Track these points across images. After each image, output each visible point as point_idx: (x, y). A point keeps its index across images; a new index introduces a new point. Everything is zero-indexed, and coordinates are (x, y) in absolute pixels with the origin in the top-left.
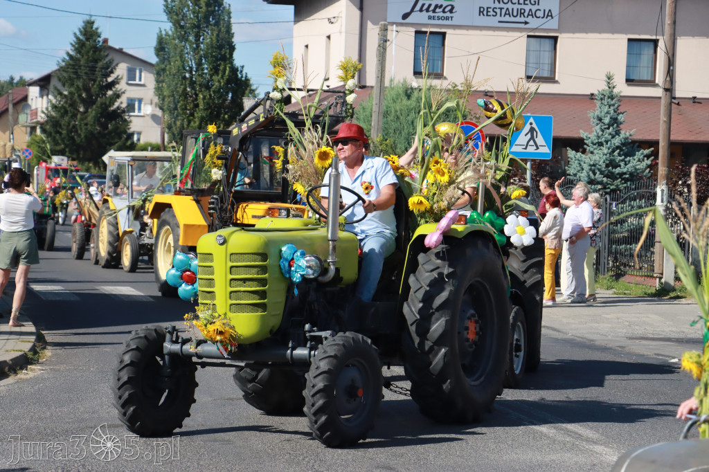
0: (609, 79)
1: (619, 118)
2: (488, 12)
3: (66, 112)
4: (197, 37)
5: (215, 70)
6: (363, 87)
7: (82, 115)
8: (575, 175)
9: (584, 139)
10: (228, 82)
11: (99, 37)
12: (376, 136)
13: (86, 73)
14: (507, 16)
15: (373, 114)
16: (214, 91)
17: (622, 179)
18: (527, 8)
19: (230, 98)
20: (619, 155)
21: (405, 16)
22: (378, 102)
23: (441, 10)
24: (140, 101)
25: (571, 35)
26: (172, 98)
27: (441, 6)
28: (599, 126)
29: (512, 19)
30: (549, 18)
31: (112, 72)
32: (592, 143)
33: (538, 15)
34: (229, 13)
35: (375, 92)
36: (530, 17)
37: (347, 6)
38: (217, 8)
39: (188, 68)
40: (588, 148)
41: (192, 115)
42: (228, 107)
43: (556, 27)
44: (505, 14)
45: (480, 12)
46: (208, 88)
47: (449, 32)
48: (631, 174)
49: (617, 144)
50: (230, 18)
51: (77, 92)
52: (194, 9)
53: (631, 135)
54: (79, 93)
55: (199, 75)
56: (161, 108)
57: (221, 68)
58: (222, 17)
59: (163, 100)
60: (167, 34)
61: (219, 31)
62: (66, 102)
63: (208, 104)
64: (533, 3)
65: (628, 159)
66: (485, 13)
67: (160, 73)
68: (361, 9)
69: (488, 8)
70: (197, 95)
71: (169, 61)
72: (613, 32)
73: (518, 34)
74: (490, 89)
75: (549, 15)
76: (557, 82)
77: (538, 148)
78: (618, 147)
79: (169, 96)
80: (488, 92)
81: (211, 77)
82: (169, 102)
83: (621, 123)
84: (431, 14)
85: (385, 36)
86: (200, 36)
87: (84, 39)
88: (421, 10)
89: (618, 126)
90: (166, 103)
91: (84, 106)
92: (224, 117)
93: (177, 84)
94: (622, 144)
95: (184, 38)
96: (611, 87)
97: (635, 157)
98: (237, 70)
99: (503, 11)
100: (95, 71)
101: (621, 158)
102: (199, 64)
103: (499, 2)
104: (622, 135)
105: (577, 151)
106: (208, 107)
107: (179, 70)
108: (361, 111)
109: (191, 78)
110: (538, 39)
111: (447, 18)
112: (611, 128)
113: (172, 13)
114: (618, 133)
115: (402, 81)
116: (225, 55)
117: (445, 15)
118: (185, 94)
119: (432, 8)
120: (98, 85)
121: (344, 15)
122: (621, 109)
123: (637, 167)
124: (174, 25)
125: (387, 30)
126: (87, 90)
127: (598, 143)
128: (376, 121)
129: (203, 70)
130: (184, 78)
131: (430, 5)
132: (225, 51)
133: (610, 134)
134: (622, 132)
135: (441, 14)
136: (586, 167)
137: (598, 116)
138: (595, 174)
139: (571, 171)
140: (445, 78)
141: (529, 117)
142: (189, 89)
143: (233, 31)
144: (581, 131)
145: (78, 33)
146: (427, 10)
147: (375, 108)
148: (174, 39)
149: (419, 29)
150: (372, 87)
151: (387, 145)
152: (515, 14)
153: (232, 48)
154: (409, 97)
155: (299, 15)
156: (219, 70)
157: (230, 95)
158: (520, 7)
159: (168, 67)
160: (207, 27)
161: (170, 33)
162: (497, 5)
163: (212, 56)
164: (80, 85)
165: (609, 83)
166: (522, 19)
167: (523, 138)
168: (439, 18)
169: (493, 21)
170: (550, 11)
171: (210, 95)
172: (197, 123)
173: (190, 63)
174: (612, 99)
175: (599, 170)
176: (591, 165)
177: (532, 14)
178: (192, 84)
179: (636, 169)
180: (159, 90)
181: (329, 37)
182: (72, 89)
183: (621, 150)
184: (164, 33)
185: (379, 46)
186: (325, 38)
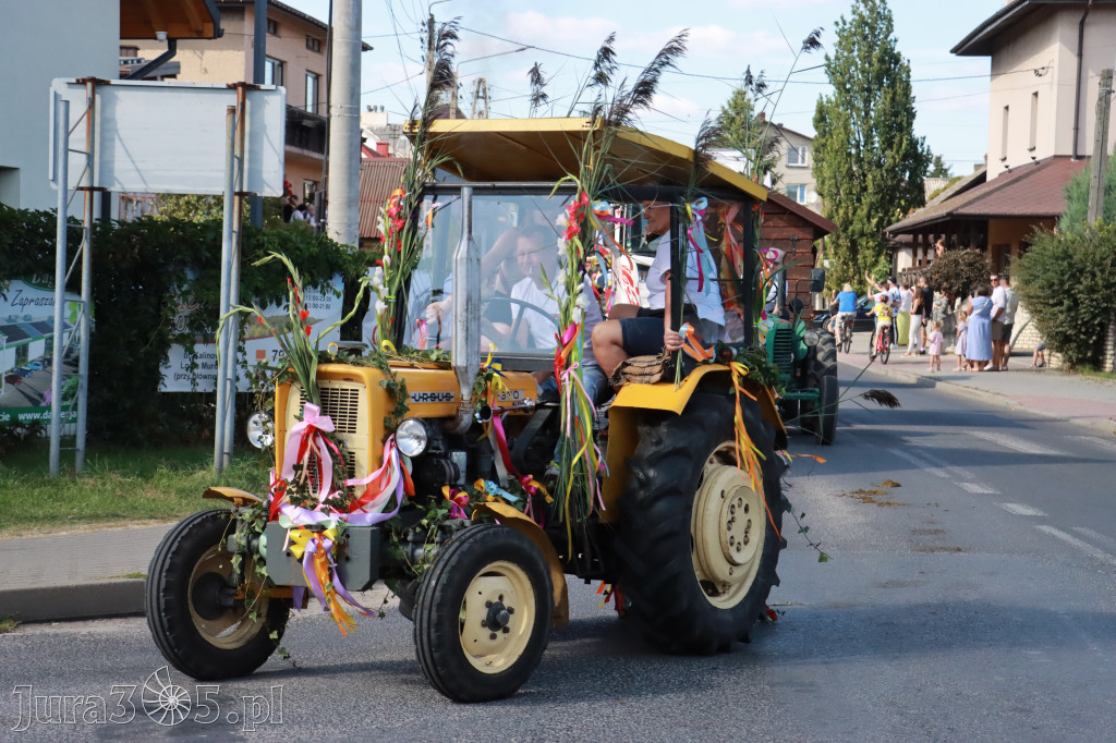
4: (867, 101)
5: (888, 143)
6: (1079, 157)
10: (905, 157)
11: (752, 110)
12: (1094, 218)
15: (1091, 191)
16: (886, 170)
19: (907, 178)
22: (1097, 174)
24: (803, 186)
26: (833, 181)
34: (909, 72)
35: (1094, 163)
37: (1060, 51)
38: (892, 66)
39: (853, 142)
41: (859, 200)
42: (906, 190)
46: (879, 165)
50: (909, 76)
52: (863, 67)
55: (868, 151)
56: (821, 194)
57: (896, 140)
58: (898, 77)
59: (823, 183)
60: (829, 101)
61: (895, 94)
63: (879, 186)
67: (819, 149)
68: (1080, 55)
70: (865, 176)
71: (831, 135)
79: (830, 179)
81: (883, 152)
82: (830, 186)
85: (1110, 86)
86: (870, 102)
87: (734, 114)
90: (826, 187)
92: (899, 203)
93: (839, 163)
95: (849, 104)
98: (917, 142)
102: (869, 137)
106: (879, 190)
107: (843, 145)
108: (1075, 187)
109: (858, 154)
113: (837, 72)
116: (901, 123)
118: (851, 175)
121: (1056, 64)
124: (838, 88)
125: (1110, 77)
128: (1095, 200)
129: (873, 143)
130: (849, 154)
132: (902, 118)
142: (854, 168)
143: (912, 95)
145: (727, 107)
147: (1094, 183)
148: (837, 106)
150: (1089, 157)
151: (1108, 231)
153: (913, 116)
155: (996, 69)
156: (893, 143)
157: (908, 174)
159: (829, 143)
160: (879, 90)
161: (833, 99)
163: (885, 126)
171: (882, 175)
172: (864, 207)
173: (857, 135)
178: (859, 160)
180: (818, 171)
181: (1036, 94)
184: (825, 99)
185: (1100, 99)
186: (1030, 96)
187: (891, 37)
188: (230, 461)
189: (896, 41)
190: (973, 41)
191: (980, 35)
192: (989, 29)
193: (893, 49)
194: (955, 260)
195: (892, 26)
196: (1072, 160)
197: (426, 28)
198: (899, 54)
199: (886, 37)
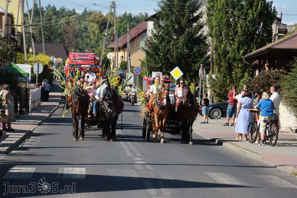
3: (163, 39)
7: (174, 41)
13: (178, 10)
31: (197, 9)
51: (171, 25)
54: (173, 25)
62: (163, 32)
91: (176, 35)
100: (185, 9)
120: (186, 19)
126: (179, 23)
164: (174, 19)
172: (236, 46)
182: (168, 23)
194: (268, 76)
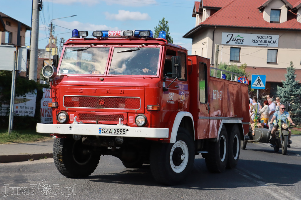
0: (291, 63)
1: (294, 76)
2: (255, 41)
8: (279, 94)
9: (282, 83)
14: (261, 43)
15: (214, 74)
17: (295, 96)
18: (268, 40)
20: (294, 88)
21: (227, 42)
23: (239, 40)
25: (282, 49)
27: (239, 39)
28: (288, 79)
29: (263, 44)
30: (275, 43)
32: (285, 84)
33: (271, 42)
34: (172, 41)
35: (215, 67)
36: (269, 43)
37: (208, 39)
40: (284, 86)
43: (277, 46)
44: (261, 42)
45: (252, 41)
47: (242, 47)
48: (298, 94)
49: (293, 85)
53: (298, 82)
64: (270, 38)
65: (297, 89)
66: (254, 41)
68: (213, 40)
69: (255, 40)
72: (296, 48)
73: (265, 48)
74: (255, 66)
75: (275, 42)
76: (277, 64)
77: (261, 86)
78: (294, 86)
80: (254, 67)
83: (295, 78)
84: (236, 42)
85: (218, 49)
88: (233, 41)
89: (294, 79)
94: (295, 85)
96: (292, 66)
97: (300, 89)
99: (260, 41)
101: (295, 89)
103: (259, 38)
104: (295, 82)
105: (280, 87)
110: (272, 50)
111: (241, 43)
112: (292, 79)
114: (294, 81)
115: (224, 63)
117: (240, 42)
119: (236, 40)
121: (207, 42)
122: (295, 73)
123: (300, 92)
125: (219, 47)
127: (287, 84)
131: (236, 39)
133: (291, 81)
134: (295, 81)
135: (239, 42)
136: (283, 92)
137: (287, 75)
138: (286, 94)
139: (278, 93)
140: (240, 62)
141: (258, 76)
144: (282, 80)
146: (235, 41)
147: (215, 72)
149: (232, 47)
152: (264, 42)
154: (226, 68)
155: (194, 42)
158: (265, 40)
162: (258, 39)
165: (291, 65)
166: (266, 44)
167: (256, 82)
168: (238, 43)
169: (256, 44)
170: (275, 41)
174: (292, 70)
175: (287, 93)
176: (285, 91)
177: (269, 42)
179: (300, 93)
181: (203, 49)
183: (295, 87)
185: (216, 52)
186: (201, 49)
187: (168, 32)
188: (12, 131)
189: (169, 33)
190: (188, 35)
191: (190, 33)
192: (192, 32)
193: (169, 35)
195: (168, 30)
196: (211, 65)
197: (50, 26)
198: (170, 37)
199: (167, 33)
